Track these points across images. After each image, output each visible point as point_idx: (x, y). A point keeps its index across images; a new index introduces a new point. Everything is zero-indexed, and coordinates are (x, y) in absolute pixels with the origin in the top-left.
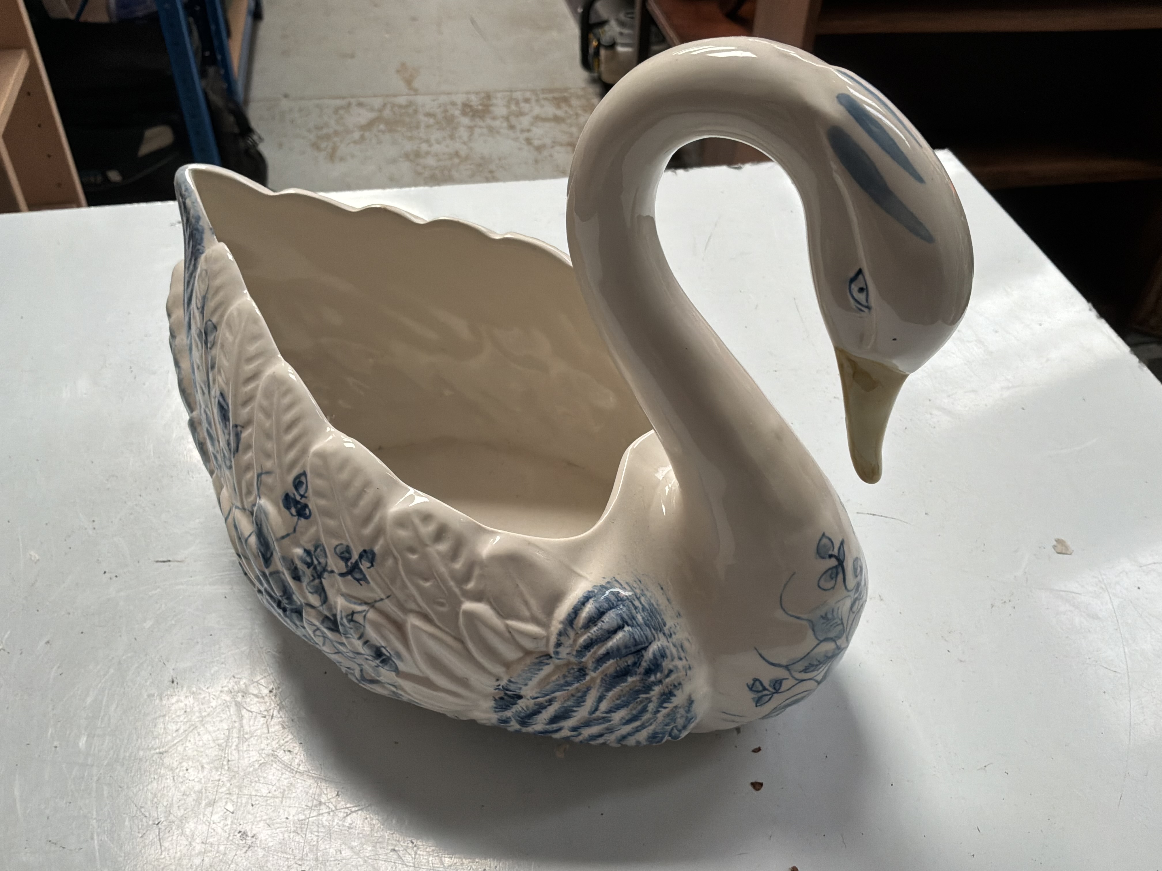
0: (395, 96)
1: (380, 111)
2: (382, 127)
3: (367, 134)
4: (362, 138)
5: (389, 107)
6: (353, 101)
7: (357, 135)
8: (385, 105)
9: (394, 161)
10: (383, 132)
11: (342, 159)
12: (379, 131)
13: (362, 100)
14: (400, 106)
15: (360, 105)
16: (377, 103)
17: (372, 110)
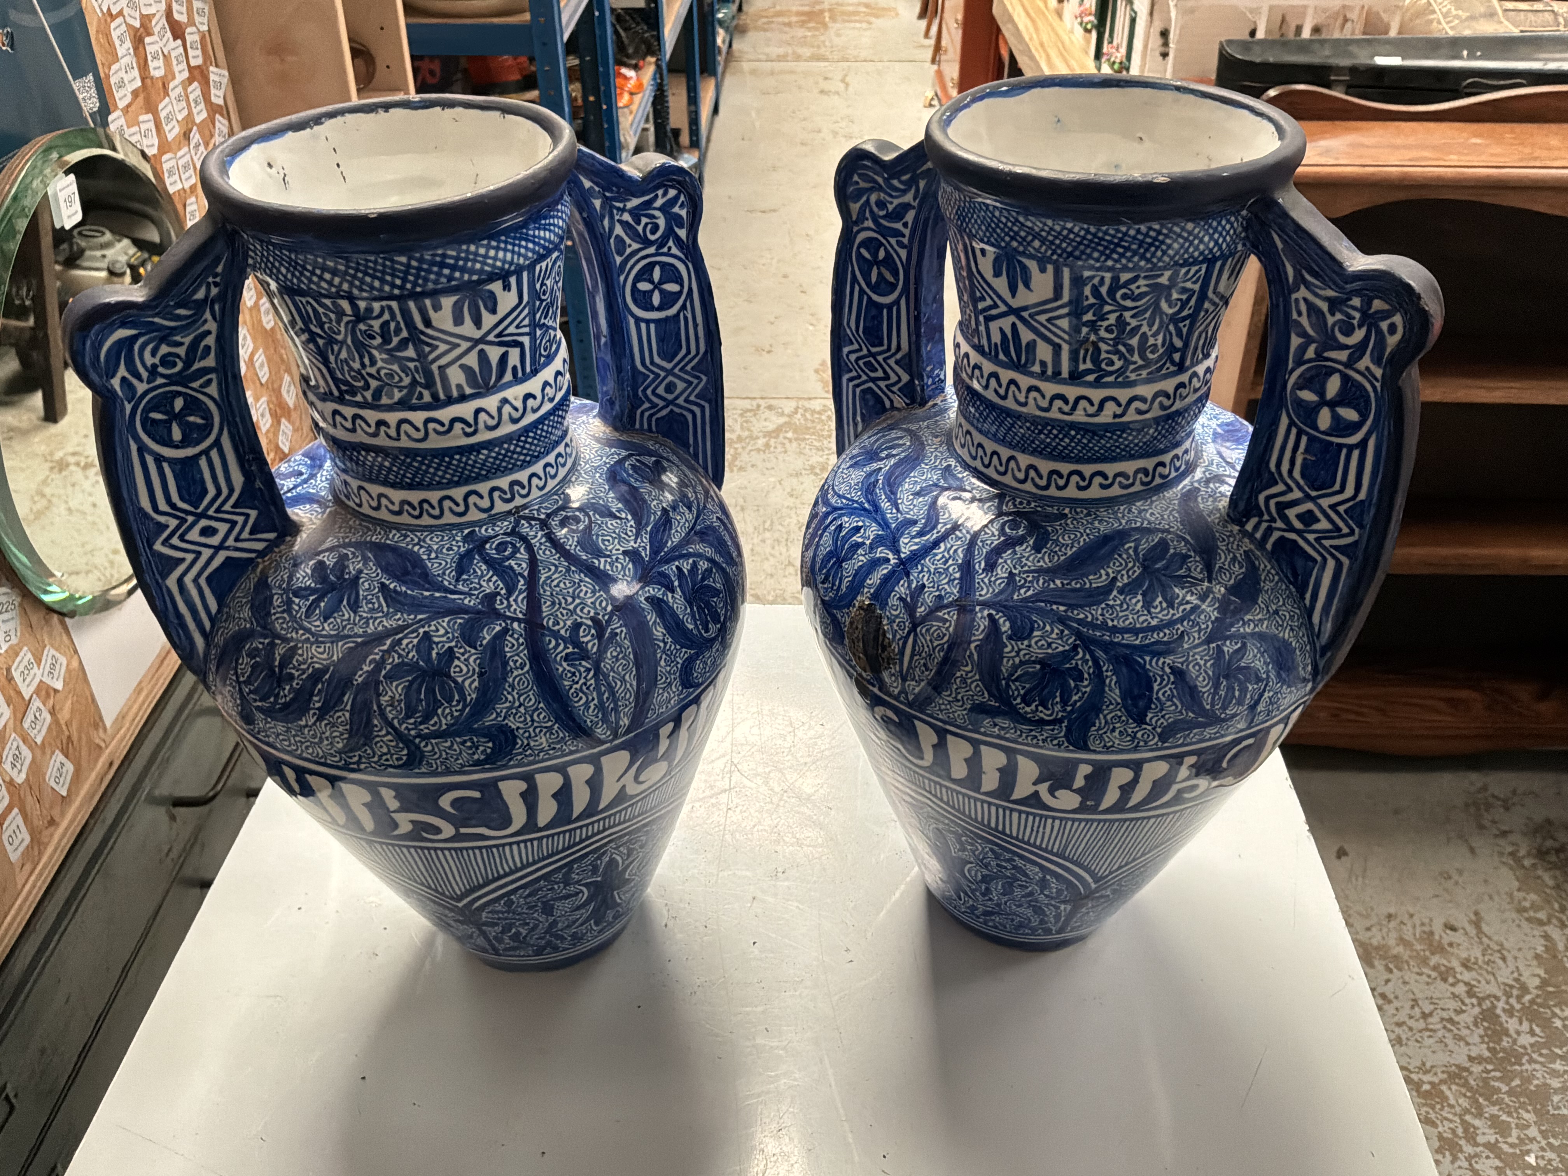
0: (810, 399)
1: (789, 416)
2: (790, 435)
3: (772, 442)
4: (767, 445)
5: (800, 411)
6: (763, 403)
7: (761, 442)
8: (797, 408)
9: (798, 474)
10: (790, 440)
11: (741, 469)
12: (785, 438)
13: (772, 402)
14: (813, 412)
15: (770, 408)
16: (789, 406)
17: (782, 414)
